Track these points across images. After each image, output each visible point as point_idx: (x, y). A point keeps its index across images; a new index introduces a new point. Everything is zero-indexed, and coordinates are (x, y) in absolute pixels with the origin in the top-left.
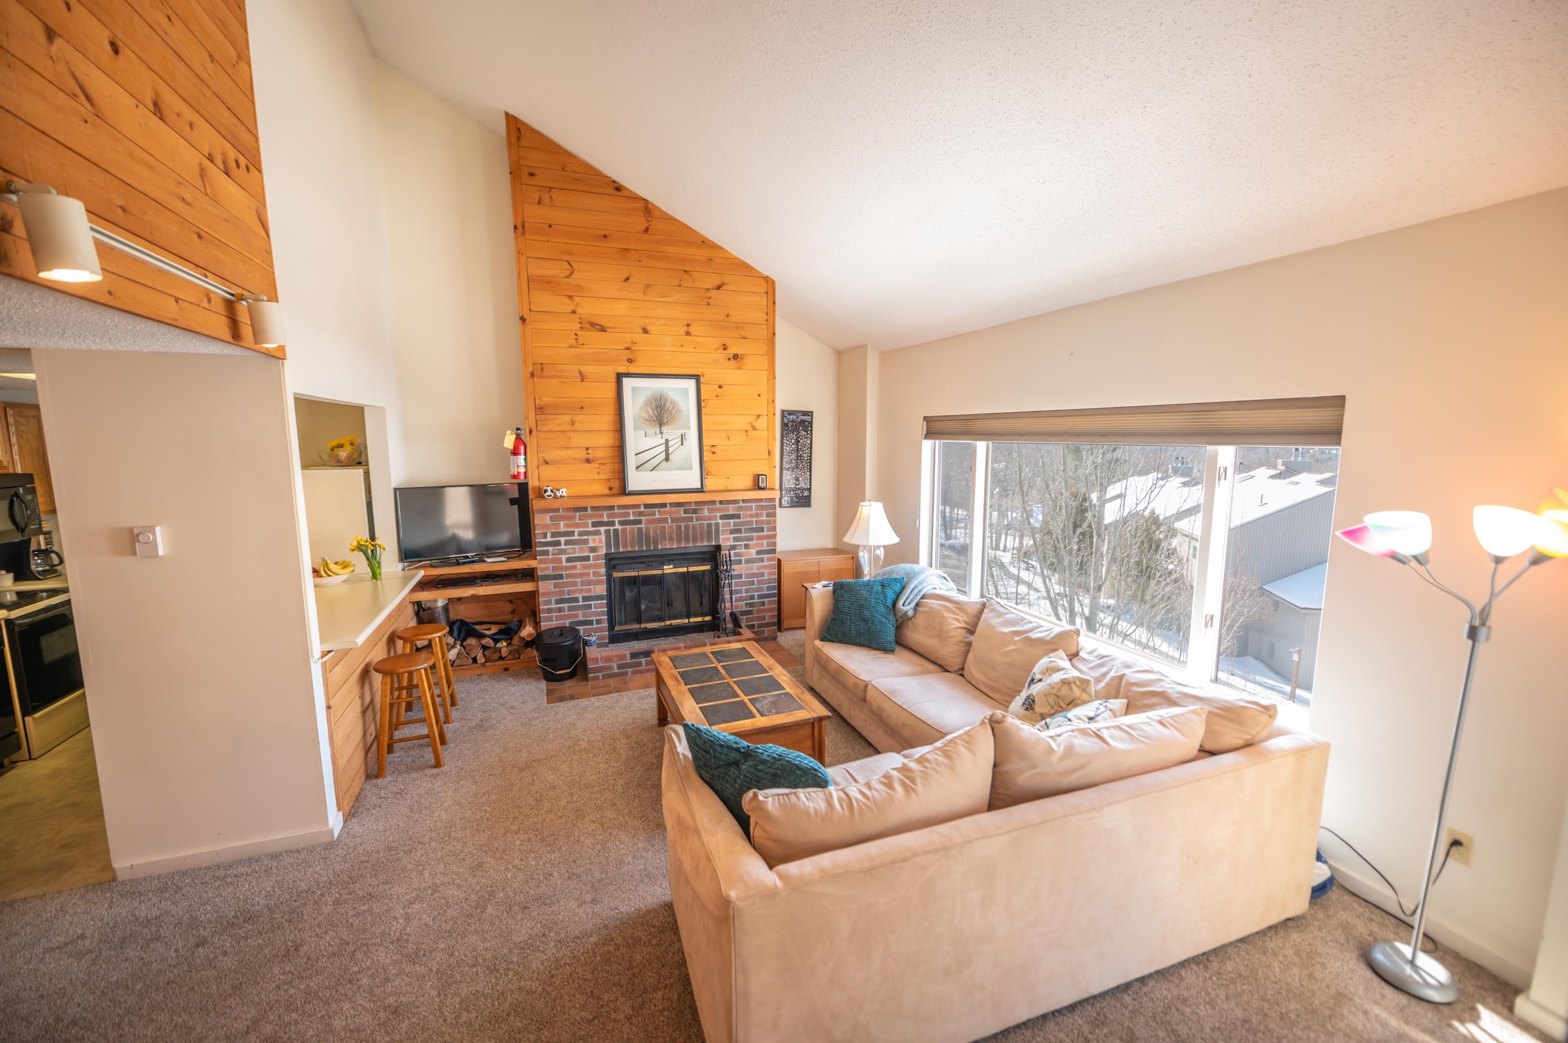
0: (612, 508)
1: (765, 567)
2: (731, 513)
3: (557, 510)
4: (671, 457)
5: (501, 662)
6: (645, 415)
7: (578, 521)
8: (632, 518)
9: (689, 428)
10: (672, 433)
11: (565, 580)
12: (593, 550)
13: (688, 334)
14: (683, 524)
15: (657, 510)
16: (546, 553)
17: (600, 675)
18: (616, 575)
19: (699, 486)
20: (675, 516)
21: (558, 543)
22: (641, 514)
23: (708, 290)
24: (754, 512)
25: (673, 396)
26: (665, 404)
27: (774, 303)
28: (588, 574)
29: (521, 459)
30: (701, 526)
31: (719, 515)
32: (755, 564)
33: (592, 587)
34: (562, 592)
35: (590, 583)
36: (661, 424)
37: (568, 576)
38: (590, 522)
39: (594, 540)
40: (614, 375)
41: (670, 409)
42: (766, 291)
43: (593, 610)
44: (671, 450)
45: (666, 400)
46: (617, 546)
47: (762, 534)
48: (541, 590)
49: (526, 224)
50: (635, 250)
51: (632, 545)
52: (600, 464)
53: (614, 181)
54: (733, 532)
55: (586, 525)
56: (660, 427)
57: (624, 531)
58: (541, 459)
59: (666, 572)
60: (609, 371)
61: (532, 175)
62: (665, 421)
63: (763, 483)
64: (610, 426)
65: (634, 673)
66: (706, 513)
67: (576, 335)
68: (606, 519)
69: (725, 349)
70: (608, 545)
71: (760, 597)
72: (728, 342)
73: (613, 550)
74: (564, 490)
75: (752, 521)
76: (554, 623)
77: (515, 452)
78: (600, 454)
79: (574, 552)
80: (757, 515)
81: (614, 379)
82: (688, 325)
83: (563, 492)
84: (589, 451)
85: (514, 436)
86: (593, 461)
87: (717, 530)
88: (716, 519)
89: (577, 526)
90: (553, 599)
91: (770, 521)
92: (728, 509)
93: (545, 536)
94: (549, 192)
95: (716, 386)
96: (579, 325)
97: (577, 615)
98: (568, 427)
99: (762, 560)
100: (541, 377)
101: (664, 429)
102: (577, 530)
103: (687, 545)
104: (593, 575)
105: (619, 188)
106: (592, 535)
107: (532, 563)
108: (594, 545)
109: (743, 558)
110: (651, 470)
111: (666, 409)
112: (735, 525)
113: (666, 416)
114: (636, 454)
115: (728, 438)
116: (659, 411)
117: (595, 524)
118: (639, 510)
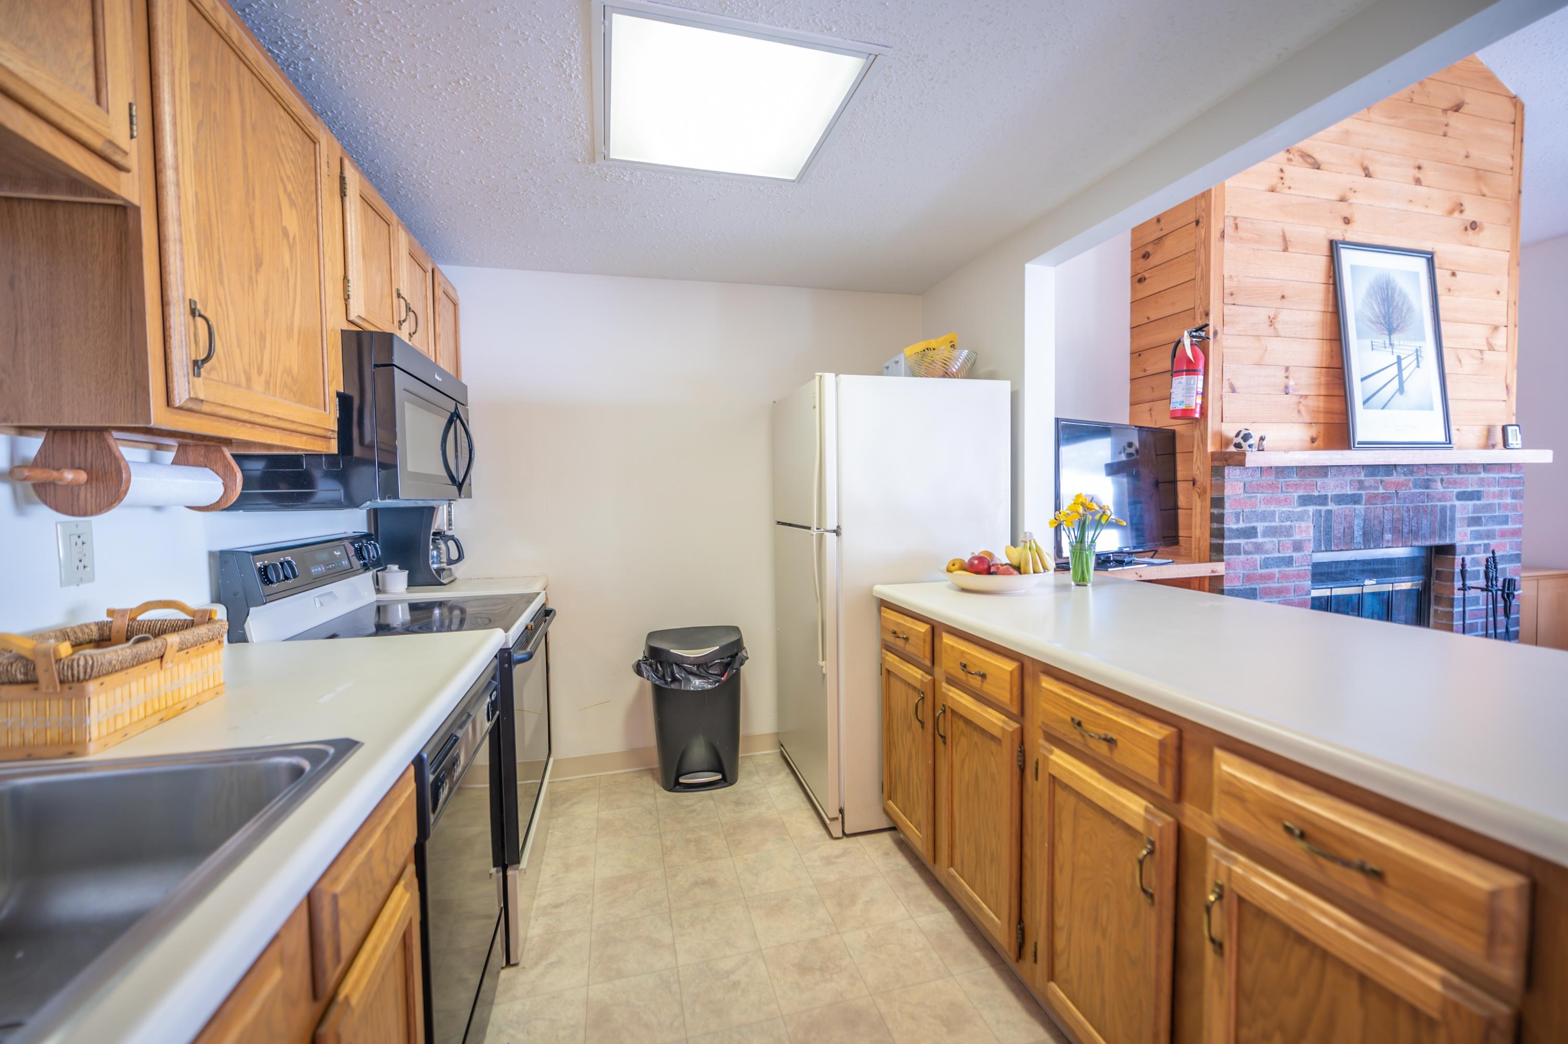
2: (1470, 489)
3: (1255, 473)
4: (1407, 386)
6: (1369, 313)
8: (1349, 491)
9: (1424, 339)
10: (1404, 345)
12: (1297, 546)
13: (1418, 181)
14: (1411, 505)
16: (1238, 550)
19: (1443, 437)
20: (1403, 490)
21: (1253, 533)
22: (1360, 484)
23: (1445, 111)
24: (1497, 488)
25: (1401, 283)
26: (1392, 296)
27: (1522, 140)
29: (1198, 382)
30: (1433, 508)
31: (1455, 490)
36: (1391, 331)
37: (1263, 592)
38: (1295, 495)
39: (1298, 529)
40: (1327, 244)
41: (1400, 304)
44: (1405, 374)
45: (1394, 289)
46: (1327, 540)
51: (1348, 540)
52: (1301, 396)
54: (1474, 521)
55: (1290, 502)
56: (1390, 334)
57: (1338, 512)
58: (1226, 384)
59: (1365, 590)
60: (1323, 236)
62: (1395, 325)
63: (1513, 438)
66: (1440, 488)
67: (1282, 170)
68: (1316, 493)
69: (1462, 211)
70: (1316, 540)
72: (1467, 201)
75: (1494, 504)
79: (1273, 550)
80: (1501, 495)
81: (1325, 250)
82: (1419, 167)
84: (1289, 373)
86: (1294, 390)
87: (1453, 519)
88: (1451, 500)
89: (1279, 502)
91: (1516, 505)
92: (1467, 482)
93: (1236, 517)
95: (1449, 272)
96: (1287, 154)
98: (1264, 329)
100: (1234, 239)
101: (1395, 338)
102: (1278, 511)
106: (1296, 520)
107: (1218, 568)
108: (1297, 537)
110: (1383, 408)
111: (1395, 304)
112: (1474, 512)
113: (1395, 316)
114: (1362, 380)
115: (1460, 361)
116: (1386, 309)
117: (1302, 500)
118: (1359, 478)
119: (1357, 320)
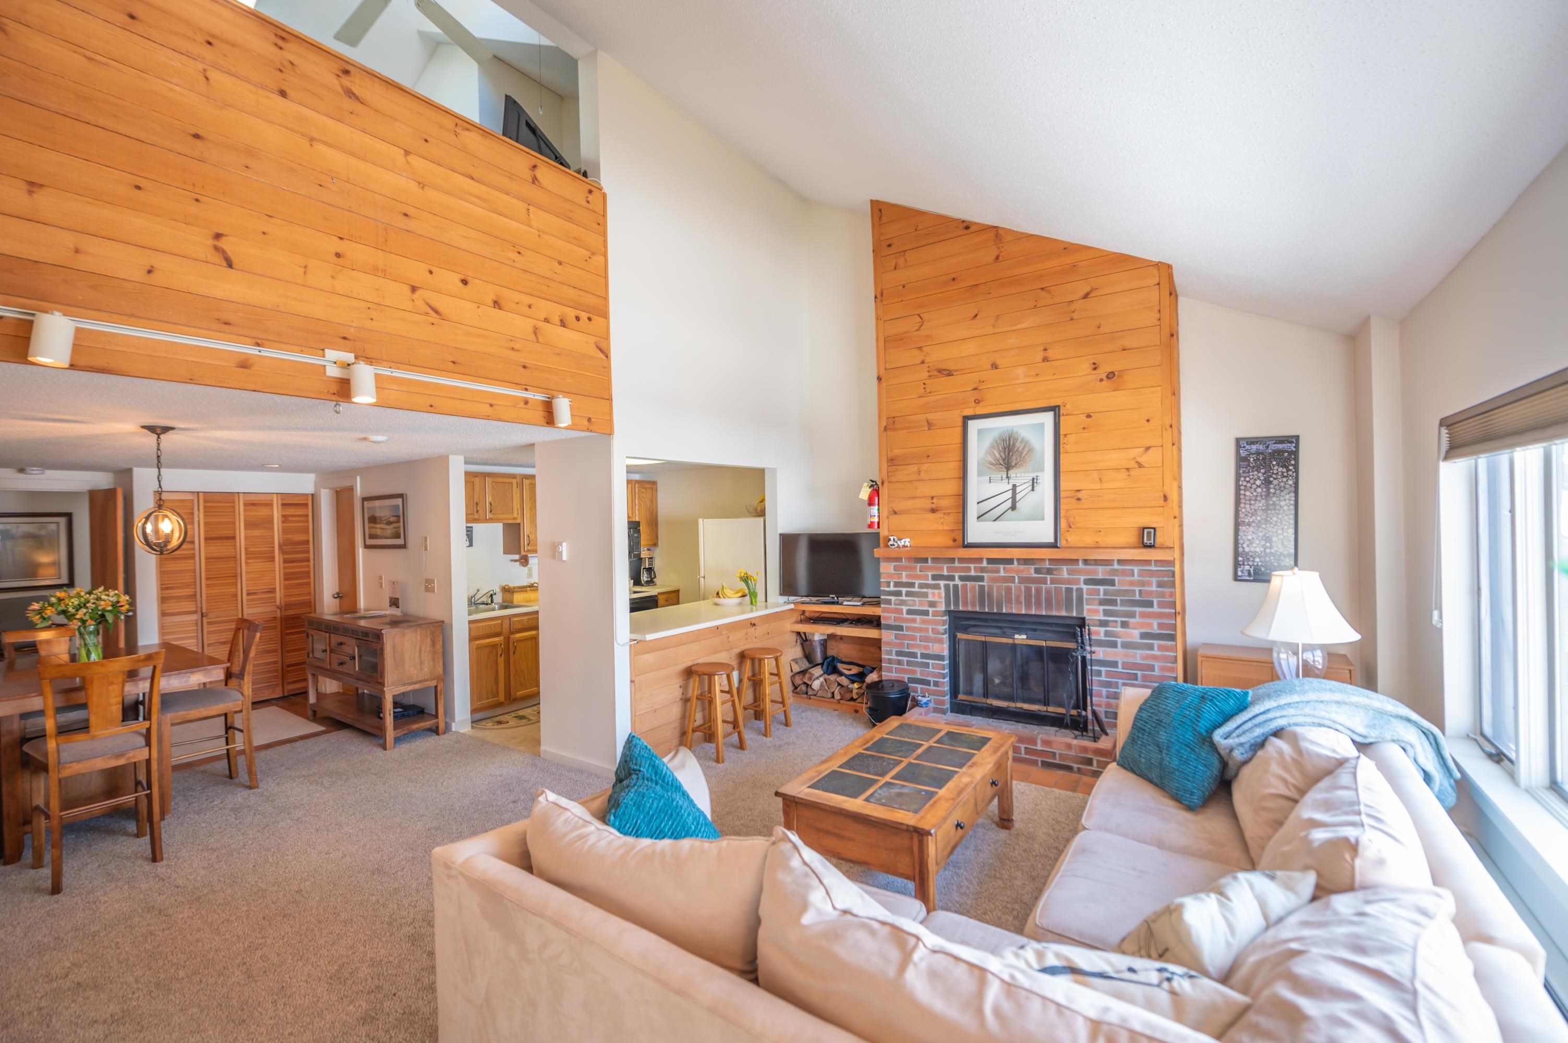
0: (952, 560)
1: (1155, 658)
2: (1101, 577)
3: (900, 560)
4: (1018, 505)
5: (852, 703)
6: (990, 459)
7: (918, 572)
8: (973, 573)
9: (1042, 470)
10: (1020, 477)
11: (905, 632)
12: (933, 604)
13: (1045, 359)
14: (1033, 586)
15: (1002, 567)
16: (889, 602)
18: (960, 636)
20: (1024, 575)
21: (900, 594)
22: (983, 570)
23: (1071, 302)
24: (1136, 578)
25: (1024, 434)
26: (1014, 444)
27: (1174, 295)
28: (927, 630)
29: (875, 510)
30: (1058, 590)
31: (1082, 578)
32: (1139, 652)
33: (930, 644)
34: (902, 645)
35: (927, 639)
36: (1008, 467)
37: (908, 629)
38: (930, 574)
39: (933, 594)
40: (960, 419)
41: (1020, 449)
42: (1157, 282)
43: (931, 669)
44: (1018, 497)
45: (1016, 440)
46: (956, 603)
47: (1150, 610)
48: (884, 639)
49: (884, 292)
50: (985, 283)
51: (973, 605)
52: (944, 514)
53: (963, 221)
54: (1102, 602)
55: (926, 577)
56: (1008, 471)
57: (964, 587)
58: (891, 509)
59: (1016, 642)
60: (955, 416)
61: (889, 246)
62: (1013, 464)
63: (1149, 539)
64: (955, 474)
66: (1065, 575)
67: (924, 384)
68: (945, 573)
69: (1095, 369)
70: (948, 603)
72: (1100, 359)
73: (953, 608)
74: (908, 540)
75: (1134, 591)
76: (893, 675)
77: (871, 503)
78: (945, 503)
79: (914, 605)
81: (959, 424)
82: (1046, 350)
83: (906, 542)
84: (934, 501)
85: (869, 489)
86: (937, 510)
87: (1080, 598)
88: (1079, 584)
89: (918, 577)
90: (894, 651)
91: (1163, 592)
92: (1096, 572)
93: (888, 585)
94: (904, 255)
95: (1083, 417)
96: (928, 374)
97: (913, 672)
98: (915, 477)
99: (1154, 647)
100: (893, 430)
101: (1012, 473)
102: (917, 582)
104: (932, 631)
105: (967, 226)
106: (932, 588)
107: (878, 611)
108: (933, 599)
109: (1119, 641)
110: (995, 521)
111: (1016, 449)
112: (1106, 594)
113: (1014, 458)
114: (978, 503)
115: (1100, 480)
116: (1007, 453)
117: (935, 577)
118: (982, 565)
119: (979, 464)
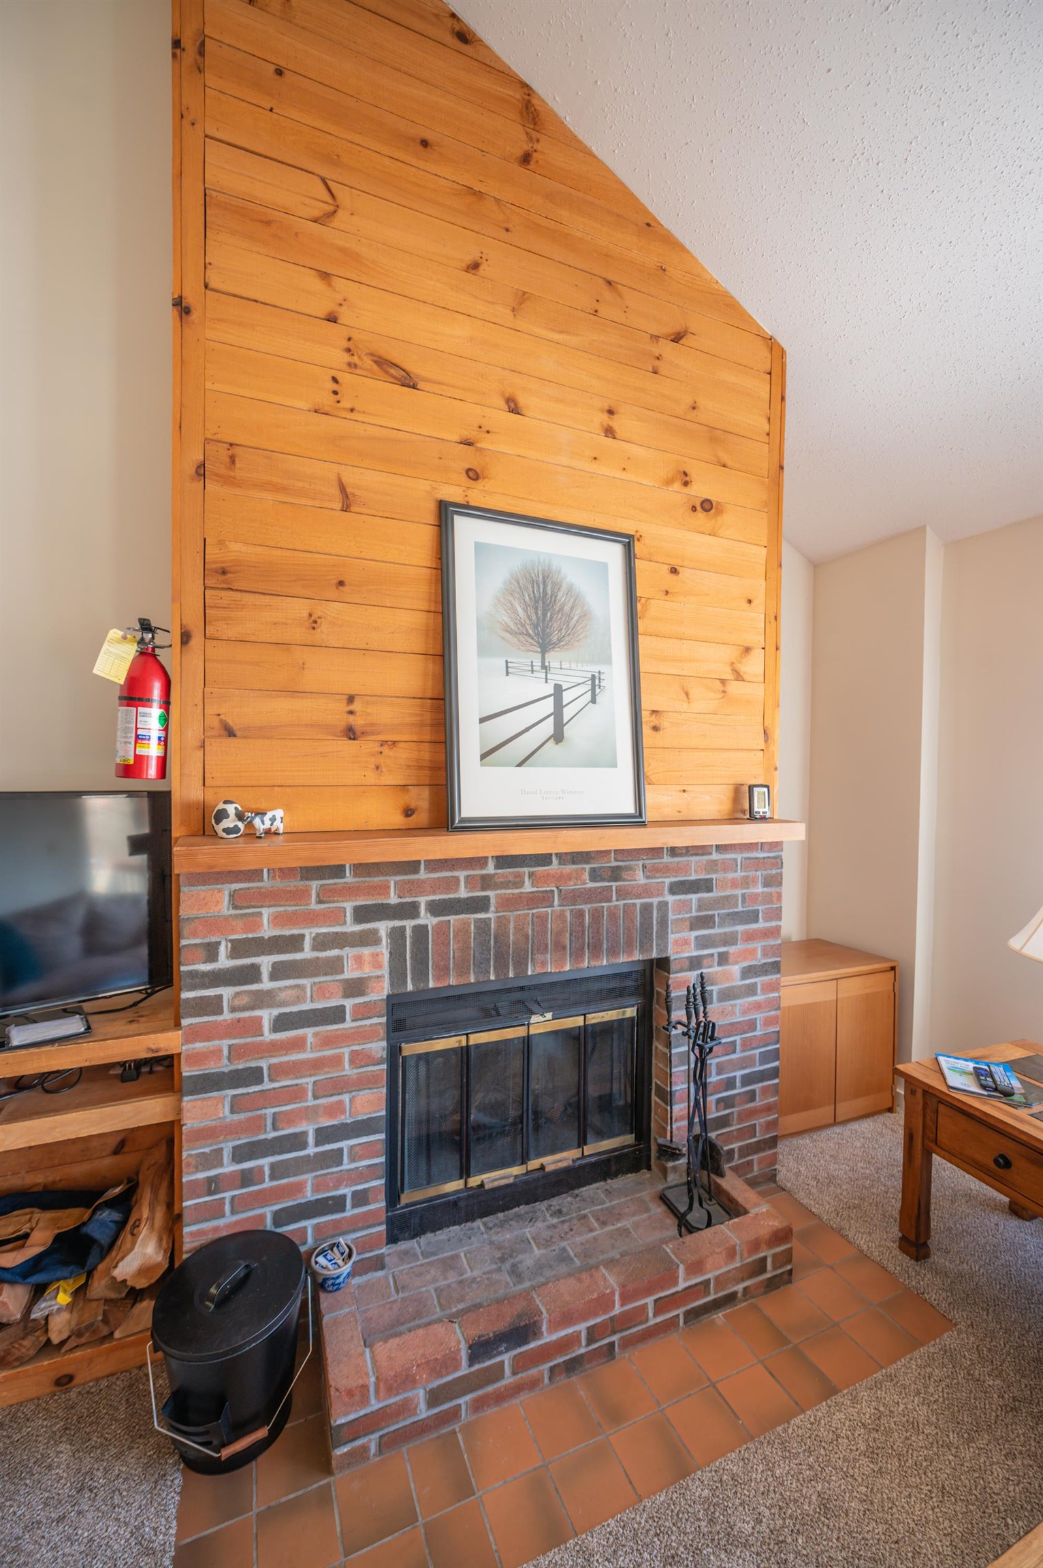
0: (413, 866)
1: (758, 1006)
2: (693, 877)
3: (255, 875)
4: (567, 731)
5: (47, 1362)
6: (505, 618)
7: (314, 906)
8: (463, 893)
9: (608, 661)
10: (570, 670)
11: (267, 1085)
12: (355, 988)
13: (609, 432)
14: (586, 908)
15: (527, 872)
16: (214, 1006)
17: (371, 1441)
18: (411, 1049)
19: (629, 808)
20: (571, 886)
21: (252, 974)
22: (486, 882)
23: (655, 338)
24: (739, 874)
25: (573, 577)
26: (554, 596)
27: (783, 399)
28: (337, 1061)
29: (151, 719)
30: (628, 909)
31: (667, 882)
33: (346, 1098)
34: (257, 1124)
35: (339, 1086)
36: (545, 646)
37: (278, 1071)
38: (349, 906)
39: (359, 960)
40: (432, 507)
41: (567, 608)
42: (767, 367)
44: (567, 713)
45: (557, 586)
46: (421, 975)
47: (754, 926)
48: (191, 1122)
49: (209, 45)
50: (497, 201)
51: (462, 969)
52: (383, 743)
53: (453, 15)
54: (696, 924)
55: (337, 918)
56: (543, 653)
57: (442, 930)
58: (215, 722)
59: (534, 1031)
60: (420, 494)
62: (555, 639)
63: (760, 803)
64: (417, 643)
65: (478, 1405)
66: (640, 878)
67: (335, 380)
68: (393, 899)
69: (686, 484)
70: (397, 974)
71: (747, 1080)
72: (694, 469)
73: (410, 987)
74: (279, 813)
75: (735, 896)
76: (227, 1222)
77: (133, 694)
78: (384, 715)
79: (299, 999)
80: (746, 882)
81: (430, 517)
82: (611, 412)
83: (276, 818)
84: (355, 706)
85: (130, 651)
86: (363, 734)
87: (663, 922)
88: (661, 894)
89: (312, 919)
90: (227, 1148)
92: (685, 869)
93: (211, 952)
95: (666, 568)
96: (346, 357)
97: (299, 1187)
98: (298, 634)
99: (751, 990)
100: (229, 481)
101: (553, 658)
103: (593, 963)
104: (352, 1062)
105: (464, 36)
106: (353, 946)
107: (167, 1042)
108: (356, 974)
110: (519, 765)
111: (557, 608)
112: (700, 908)
113: (556, 625)
114: (482, 720)
115: (687, 694)
116: (540, 613)
117: (362, 914)
118: (484, 872)
119: (480, 627)
